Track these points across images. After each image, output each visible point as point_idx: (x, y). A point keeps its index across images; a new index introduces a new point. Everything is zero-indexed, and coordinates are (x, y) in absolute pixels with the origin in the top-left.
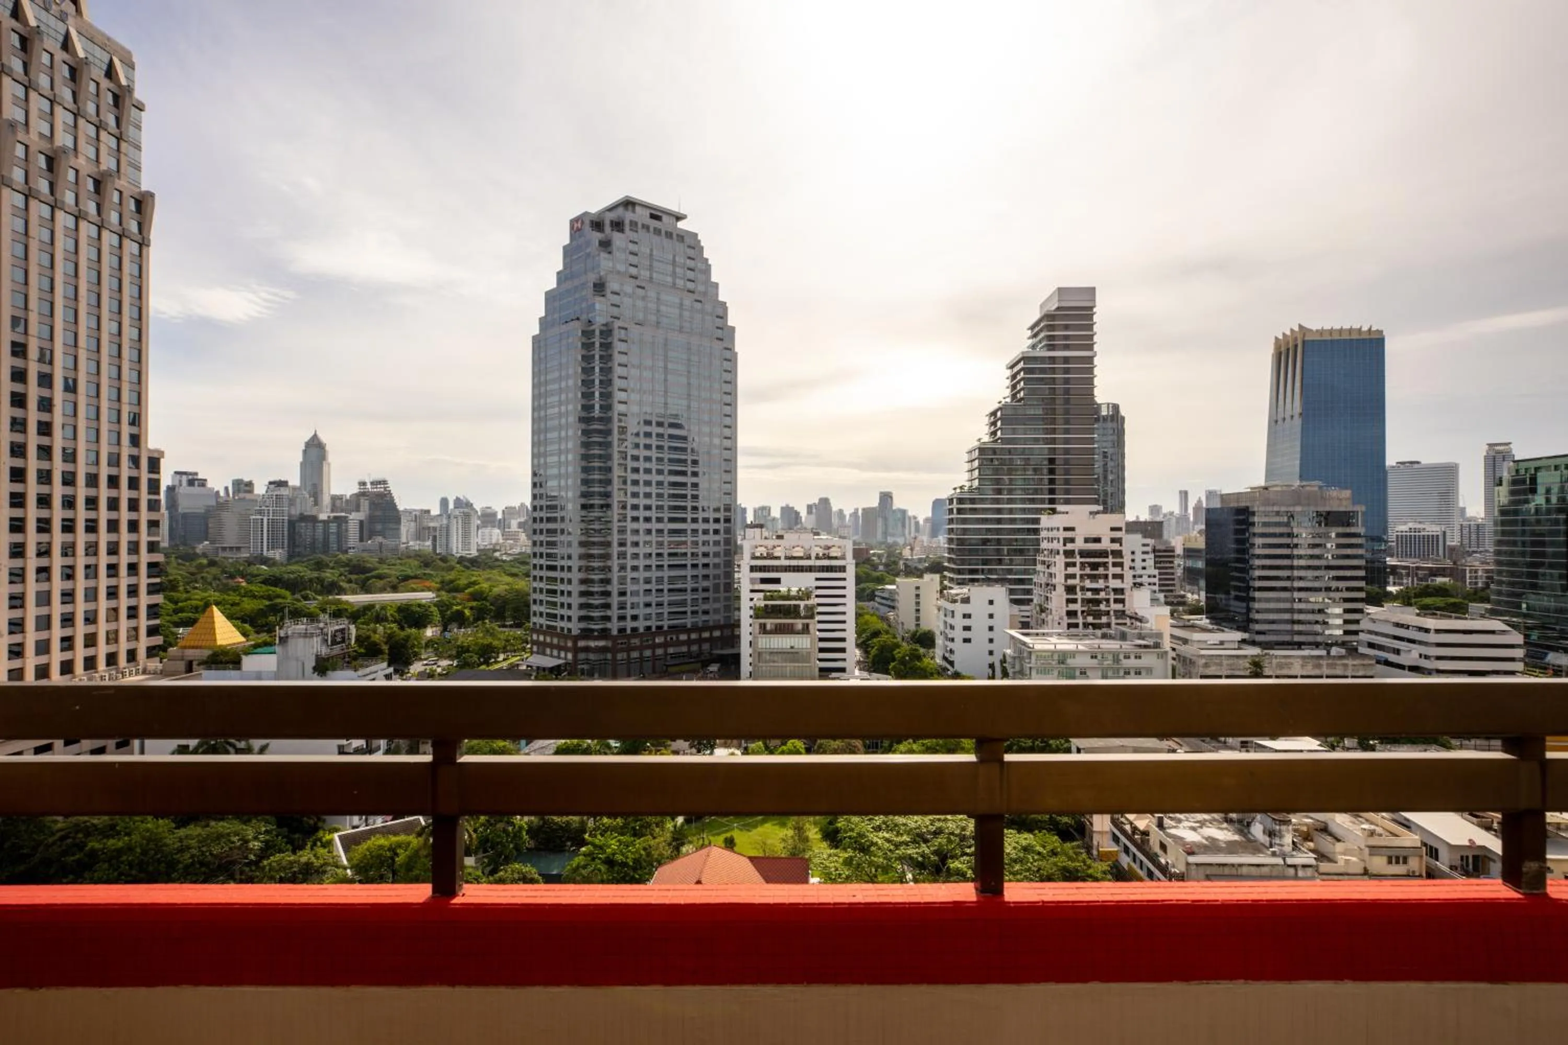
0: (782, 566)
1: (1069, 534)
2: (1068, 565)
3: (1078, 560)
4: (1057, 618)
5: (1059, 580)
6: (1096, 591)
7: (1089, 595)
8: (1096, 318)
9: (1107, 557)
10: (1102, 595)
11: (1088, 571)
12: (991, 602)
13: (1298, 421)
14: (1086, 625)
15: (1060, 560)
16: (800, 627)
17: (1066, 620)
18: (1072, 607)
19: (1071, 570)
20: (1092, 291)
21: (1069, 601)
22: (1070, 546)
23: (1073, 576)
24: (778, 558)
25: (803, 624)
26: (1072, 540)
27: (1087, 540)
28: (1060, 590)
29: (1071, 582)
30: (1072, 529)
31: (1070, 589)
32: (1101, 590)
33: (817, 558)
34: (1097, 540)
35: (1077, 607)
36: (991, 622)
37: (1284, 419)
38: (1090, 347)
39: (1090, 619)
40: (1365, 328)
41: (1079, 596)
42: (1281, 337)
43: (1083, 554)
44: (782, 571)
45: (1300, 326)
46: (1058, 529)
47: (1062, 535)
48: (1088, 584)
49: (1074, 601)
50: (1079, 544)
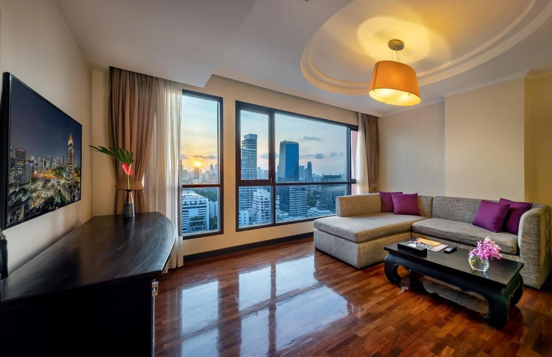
0: (189, 207)
1: (262, 198)
2: (262, 205)
3: (264, 204)
4: (260, 217)
5: (260, 208)
6: (267, 210)
7: (266, 211)
8: (257, 142)
9: (269, 203)
10: (268, 211)
11: (266, 206)
12: (245, 214)
13: (285, 160)
14: (266, 218)
15: (260, 204)
16: (203, 227)
17: (262, 218)
18: (263, 214)
19: (262, 206)
20: (256, 136)
21: (262, 213)
22: (262, 201)
23: (262, 207)
24: (188, 205)
25: (204, 227)
26: (262, 199)
27: (265, 199)
28: (260, 210)
29: (262, 209)
30: (263, 197)
31: (262, 210)
32: (268, 210)
33: (199, 204)
34: (267, 199)
35: (264, 214)
36: (245, 219)
37: (282, 159)
38: (256, 148)
39: (266, 217)
40: (296, 142)
41: (264, 212)
42: (281, 142)
43: (265, 202)
44: (189, 208)
45: (285, 140)
46: (259, 197)
47: (260, 198)
48: (266, 209)
49: (263, 213)
50: (264, 200)
